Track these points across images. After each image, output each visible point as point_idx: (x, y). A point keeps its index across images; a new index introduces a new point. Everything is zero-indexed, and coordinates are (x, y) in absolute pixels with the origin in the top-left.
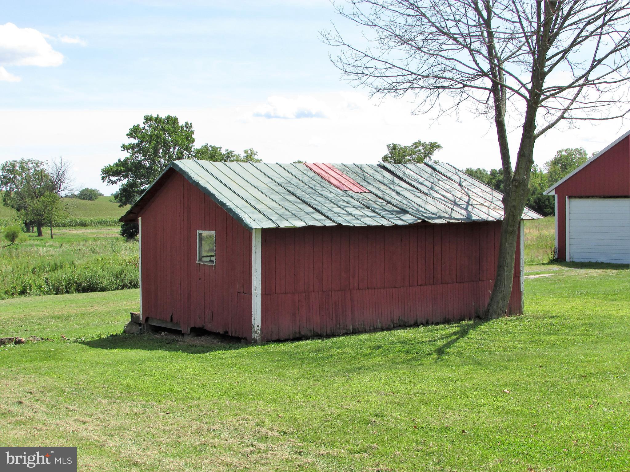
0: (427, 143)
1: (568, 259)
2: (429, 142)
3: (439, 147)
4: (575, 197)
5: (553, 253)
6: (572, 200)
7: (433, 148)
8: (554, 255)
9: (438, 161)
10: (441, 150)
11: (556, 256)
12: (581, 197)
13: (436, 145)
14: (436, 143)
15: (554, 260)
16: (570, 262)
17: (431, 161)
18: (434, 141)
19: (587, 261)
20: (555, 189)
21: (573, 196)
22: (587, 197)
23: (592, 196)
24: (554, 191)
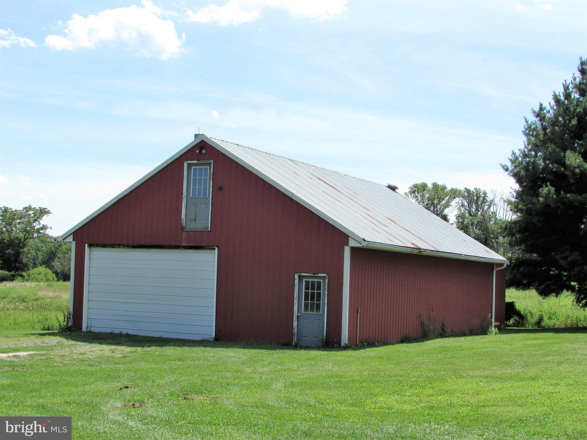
0: (37, 208)
1: (84, 328)
2: (39, 208)
3: (48, 212)
4: (97, 245)
5: (66, 320)
6: (93, 249)
7: (42, 213)
8: (67, 321)
9: (47, 225)
10: (50, 215)
11: (70, 324)
12: (104, 246)
13: (46, 210)
14: (46, 209)
15: (67, 328)
16: (87, 332)
17: (40, 225)
18: (43, 206)
19: (108, 331)
20: (72, 235)
21: (94, 244)
22: (112, 246)
23: (118, 245)
24: (71, 237)
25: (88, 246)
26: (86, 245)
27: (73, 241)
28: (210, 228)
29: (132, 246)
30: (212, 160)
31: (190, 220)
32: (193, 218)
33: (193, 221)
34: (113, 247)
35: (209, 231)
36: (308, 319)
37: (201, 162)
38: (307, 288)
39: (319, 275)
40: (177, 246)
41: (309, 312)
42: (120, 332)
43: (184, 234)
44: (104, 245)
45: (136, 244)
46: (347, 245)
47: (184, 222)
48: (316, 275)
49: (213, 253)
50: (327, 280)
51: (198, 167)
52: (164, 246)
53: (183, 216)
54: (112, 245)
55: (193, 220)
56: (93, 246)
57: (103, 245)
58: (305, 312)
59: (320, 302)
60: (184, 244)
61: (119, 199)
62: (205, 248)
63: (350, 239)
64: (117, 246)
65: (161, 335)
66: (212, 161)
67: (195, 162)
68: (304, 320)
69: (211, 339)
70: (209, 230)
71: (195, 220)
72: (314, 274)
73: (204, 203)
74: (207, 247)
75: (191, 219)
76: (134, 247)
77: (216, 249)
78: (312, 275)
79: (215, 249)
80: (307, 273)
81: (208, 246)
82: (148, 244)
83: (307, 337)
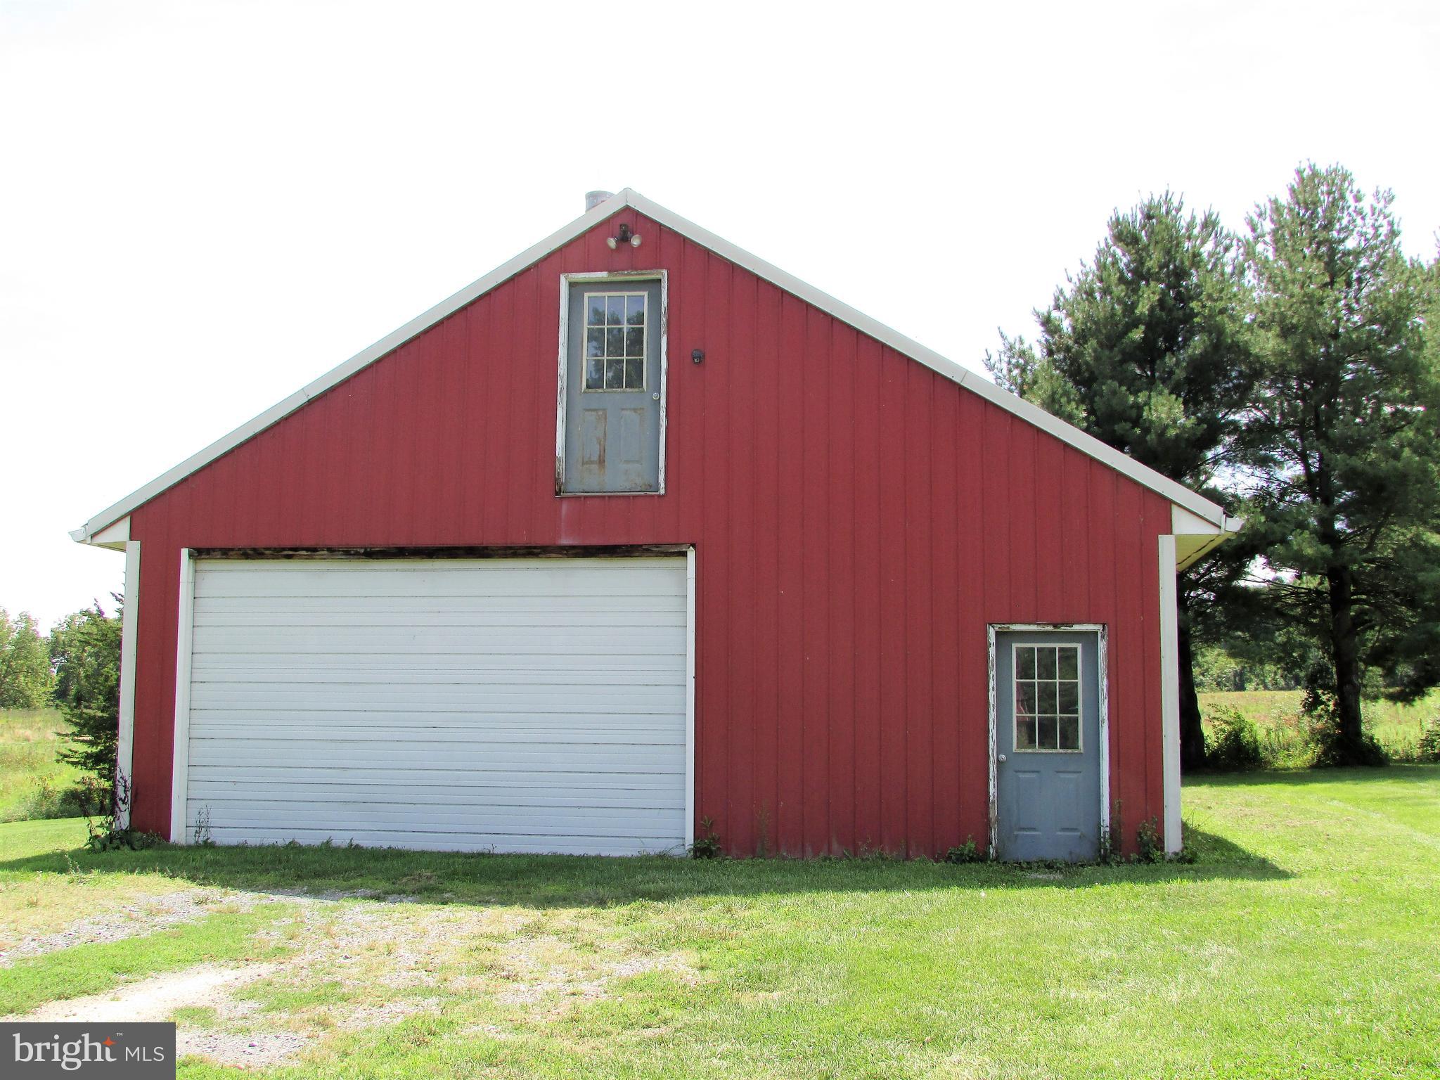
1: (179, 832)
4: (226, 553)
6: (206, 565)
11: (125, 821)
19: (280, 838)
20: (128, 519)
21: (214, 550)
22: (286, 553)
23: (307, 549)
24: (125, 527)
25: (190, 555)
26: (185, 552)
27: (131, 539)
28: (663, 485)
29: (362, 551)
30: (662, 268)
31: (583, 464)
32: (595, 458)
33: (595, 467)
34: (289, 557)
35: (659, 496)
36: (1038, 772)
37: (622, 274)
38: (1025, 671)
39: (1076, 628)
40: (535, 548)
41: (1038, 750)
42: (328, 842)
43: (565, 507)
44: (254, 550)
45: (380, 542)
46: (1169, 531)
47: (561, 466)
48: (1063, 629)
49: (678, 568)
50: (1102, 645)
51: (607, 294)
52: (486, 548)
53: (560, 451)
54: (284, 549)
55: (592, 462)
56: (208, 554)
57: (250, 552)
58: (1023, 750)
59: (1076, 715)
60: (565, 541)
61: (309, 398)
62: (647, 550)
63: (1175, 509)
64: (304, 553)
65: (489, 846)
66: (665, 272)
67: (602, 275)
68: (1021, 775)
69: (678, 852)
70: (662, 491)
71: (601, 461)
72: (1055, 626)
73: (630, 409)
74: (655, 549)
75: (586, 460)
76: (372, 554)
77: (691, 554)
78: (1050, 628)
79: (684, 554)
80: (1029, 624)
81: (657, 546)
82: (425, 541)
83: (1034, 829)
